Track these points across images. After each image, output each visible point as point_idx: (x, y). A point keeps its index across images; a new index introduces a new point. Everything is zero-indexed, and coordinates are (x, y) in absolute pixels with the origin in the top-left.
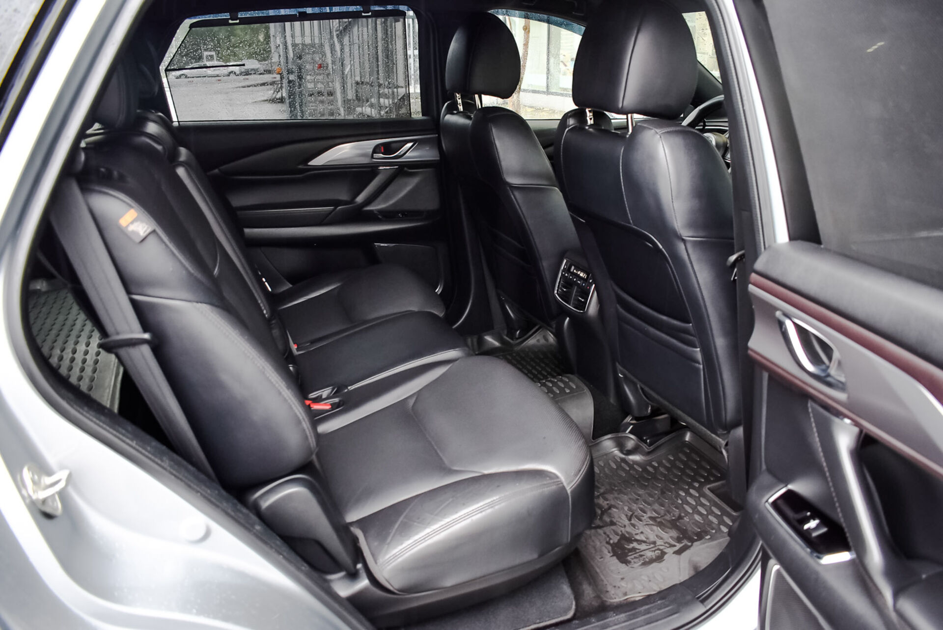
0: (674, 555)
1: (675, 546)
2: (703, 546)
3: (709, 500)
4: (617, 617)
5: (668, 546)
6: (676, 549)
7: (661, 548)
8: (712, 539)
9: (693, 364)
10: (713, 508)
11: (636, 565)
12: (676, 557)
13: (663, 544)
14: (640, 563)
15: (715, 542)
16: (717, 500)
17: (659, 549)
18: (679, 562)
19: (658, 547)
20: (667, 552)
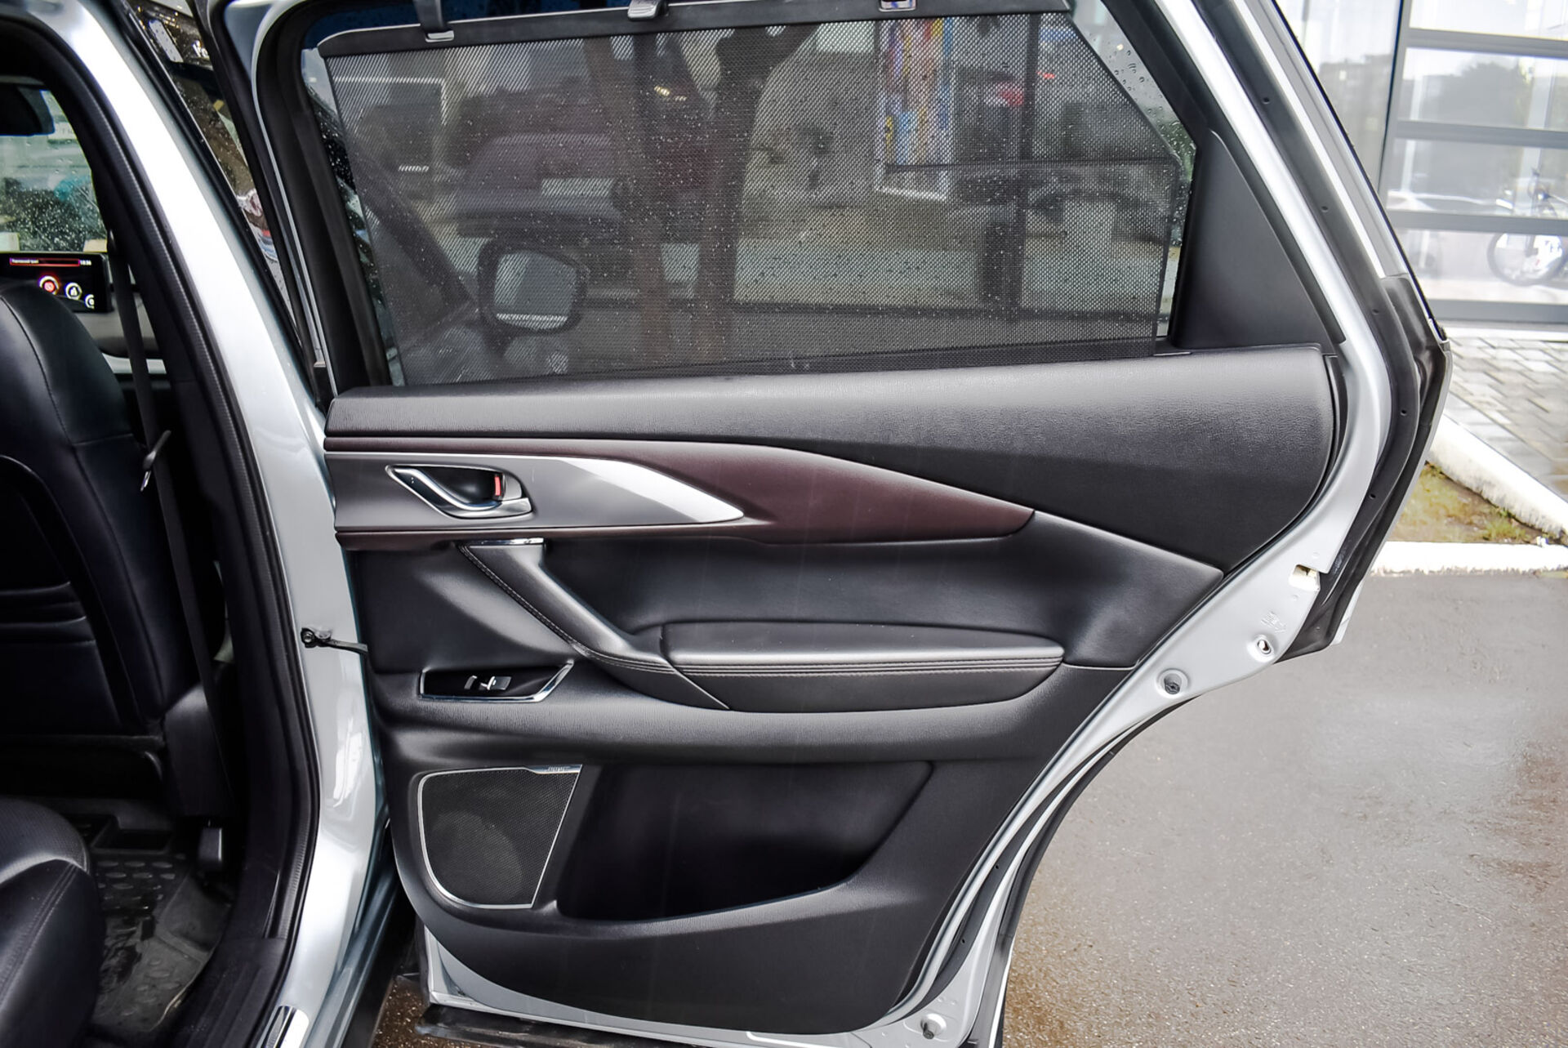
0: (146, 942)
1: (133, 933)
2: (167, 909)
3: (112, 858)
4: (199, 1026)
5: (125, 938)
6: (139, 933)
7: (120, 945)
8: (167, 896)
9: (77, 644)
10: (127, 864)
11: (114, 985)
12: (152, 943)
13: (114, 941)
14: (115, 980)
15: (175, 897)
16: (123, 852)
17: (118, 950)
18: (161, 942)
19: (114, 948)
20: (133, 944)
